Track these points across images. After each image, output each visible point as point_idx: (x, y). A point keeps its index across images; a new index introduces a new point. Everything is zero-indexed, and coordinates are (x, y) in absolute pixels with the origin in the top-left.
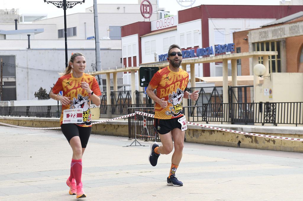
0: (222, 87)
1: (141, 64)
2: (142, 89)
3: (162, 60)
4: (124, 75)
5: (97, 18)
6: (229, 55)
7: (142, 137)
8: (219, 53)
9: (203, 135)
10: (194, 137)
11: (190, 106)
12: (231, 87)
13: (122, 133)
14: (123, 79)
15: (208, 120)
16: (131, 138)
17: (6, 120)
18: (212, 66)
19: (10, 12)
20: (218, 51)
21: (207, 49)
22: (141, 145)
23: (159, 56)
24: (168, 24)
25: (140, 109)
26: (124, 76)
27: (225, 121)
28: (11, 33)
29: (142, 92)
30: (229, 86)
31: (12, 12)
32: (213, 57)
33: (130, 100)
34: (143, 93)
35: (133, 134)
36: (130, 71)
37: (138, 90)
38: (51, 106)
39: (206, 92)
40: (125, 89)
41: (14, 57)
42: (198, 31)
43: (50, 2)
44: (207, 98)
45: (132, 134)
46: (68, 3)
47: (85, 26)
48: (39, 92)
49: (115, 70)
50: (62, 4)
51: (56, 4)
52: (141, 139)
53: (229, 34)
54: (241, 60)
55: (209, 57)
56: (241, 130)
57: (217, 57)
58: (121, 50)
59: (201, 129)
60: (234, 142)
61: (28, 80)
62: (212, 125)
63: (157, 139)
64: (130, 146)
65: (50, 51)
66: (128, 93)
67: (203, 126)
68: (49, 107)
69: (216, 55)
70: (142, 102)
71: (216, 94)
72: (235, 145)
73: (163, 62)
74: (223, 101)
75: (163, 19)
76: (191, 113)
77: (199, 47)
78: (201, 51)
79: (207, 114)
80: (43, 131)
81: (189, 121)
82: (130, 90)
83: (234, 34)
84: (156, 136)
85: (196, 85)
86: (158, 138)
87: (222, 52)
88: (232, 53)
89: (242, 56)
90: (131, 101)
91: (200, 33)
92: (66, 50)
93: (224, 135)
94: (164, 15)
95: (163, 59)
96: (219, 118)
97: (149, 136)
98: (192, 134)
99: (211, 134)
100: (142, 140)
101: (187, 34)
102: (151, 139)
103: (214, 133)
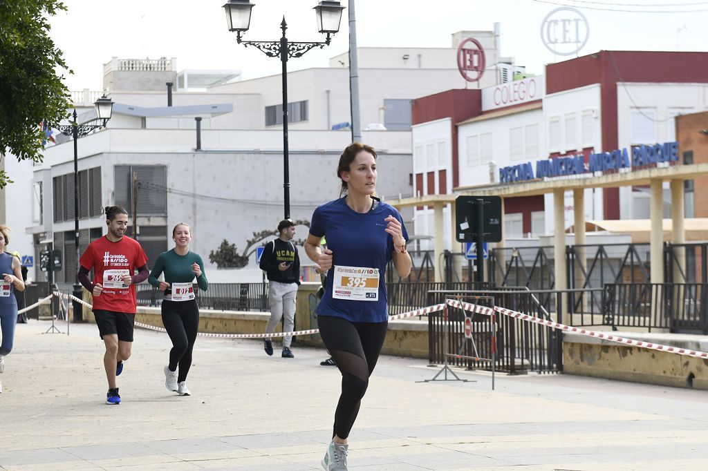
0: (648, 244)
1: (456, 188)
2: (458, 247)
3: (508, 180)
4: (417, 213)
5: (357, 81)
6: (664, 169)
7: (462, 359)
8: (644, 163)
9: (604, 358)
10: (582, 361)
11: (571, 289)
12: (670, 244)
13: (414, 350)
14: (413, 222)
15: (616, 323)
16: (435, 363)
17: (146, 314)
18: (626, 195)
19: (156, 66)
20: (641, 159)
21: (613, 153)
22: (458, 380)
23: (500, 169)
24: (522, 95)
25: (456, 294)
26: (418, 216)
27: (658, 325)
28: (157, 113)
29: (459, 254)
30: (665, 244)
31: (160, 66)
32: (626, 173)
33: (430, 272)
34: (460, 257)
35: (440, 353)
36: (432, 204)
37: (450, 249)
38: (248, 284)
39: (610, 256)
40: (418, 247)
41: (162, 169)
42: (593, 111)
43: (250, 43)
44: (613, 271)
45: (436, 352)
46: (293, 45)
47: (328, 99)
48: (220, 250)
49: (397, 201)
50: (278, 48)
51: (264, 47)
52: (458, 364)
53: (666, 120)
54: (695, 182)
55: (619, 175)
56: (695, 347)
57: (637, 173)
58: (411, 154)
59: (600, 343)
60: (677, 376)
61: (195, 222)
62: (625, 335)
63: (497, 364)
64: (434, 380)
65: (246, 156)
66: (428, 256)
67: (606, 337)
68: (245, 287)
69: (634, 169)
70: (460, 277)
71: (635, 260)
72: (681, 382)
73: (510, 184)
74: (649, 279)
75: (510, 84)
76: (574, 306)
77: (595, 148)
78: (599, 160)
79: (613, 308)
80: (231, 341)
81: (572, 326)
82: (432, 249)
83: (679, 119)
84: (493, 358)
85: (588, 238)
86: (499, 364)
87: (649, 161)
88: (672, 163)
89: (698, 173)
90: (433, 275)
91: (596, 118)
92: (286, 152)
93: (654, 360)
94: (512, 74)
95: (509, 177)
96: (642, 318)
97: (478, 358)
98: (579, 355)
99: (625, 355)
100: (459, 367)
101: (567, 120)
102: (483, 366)
103: (632, 354)
